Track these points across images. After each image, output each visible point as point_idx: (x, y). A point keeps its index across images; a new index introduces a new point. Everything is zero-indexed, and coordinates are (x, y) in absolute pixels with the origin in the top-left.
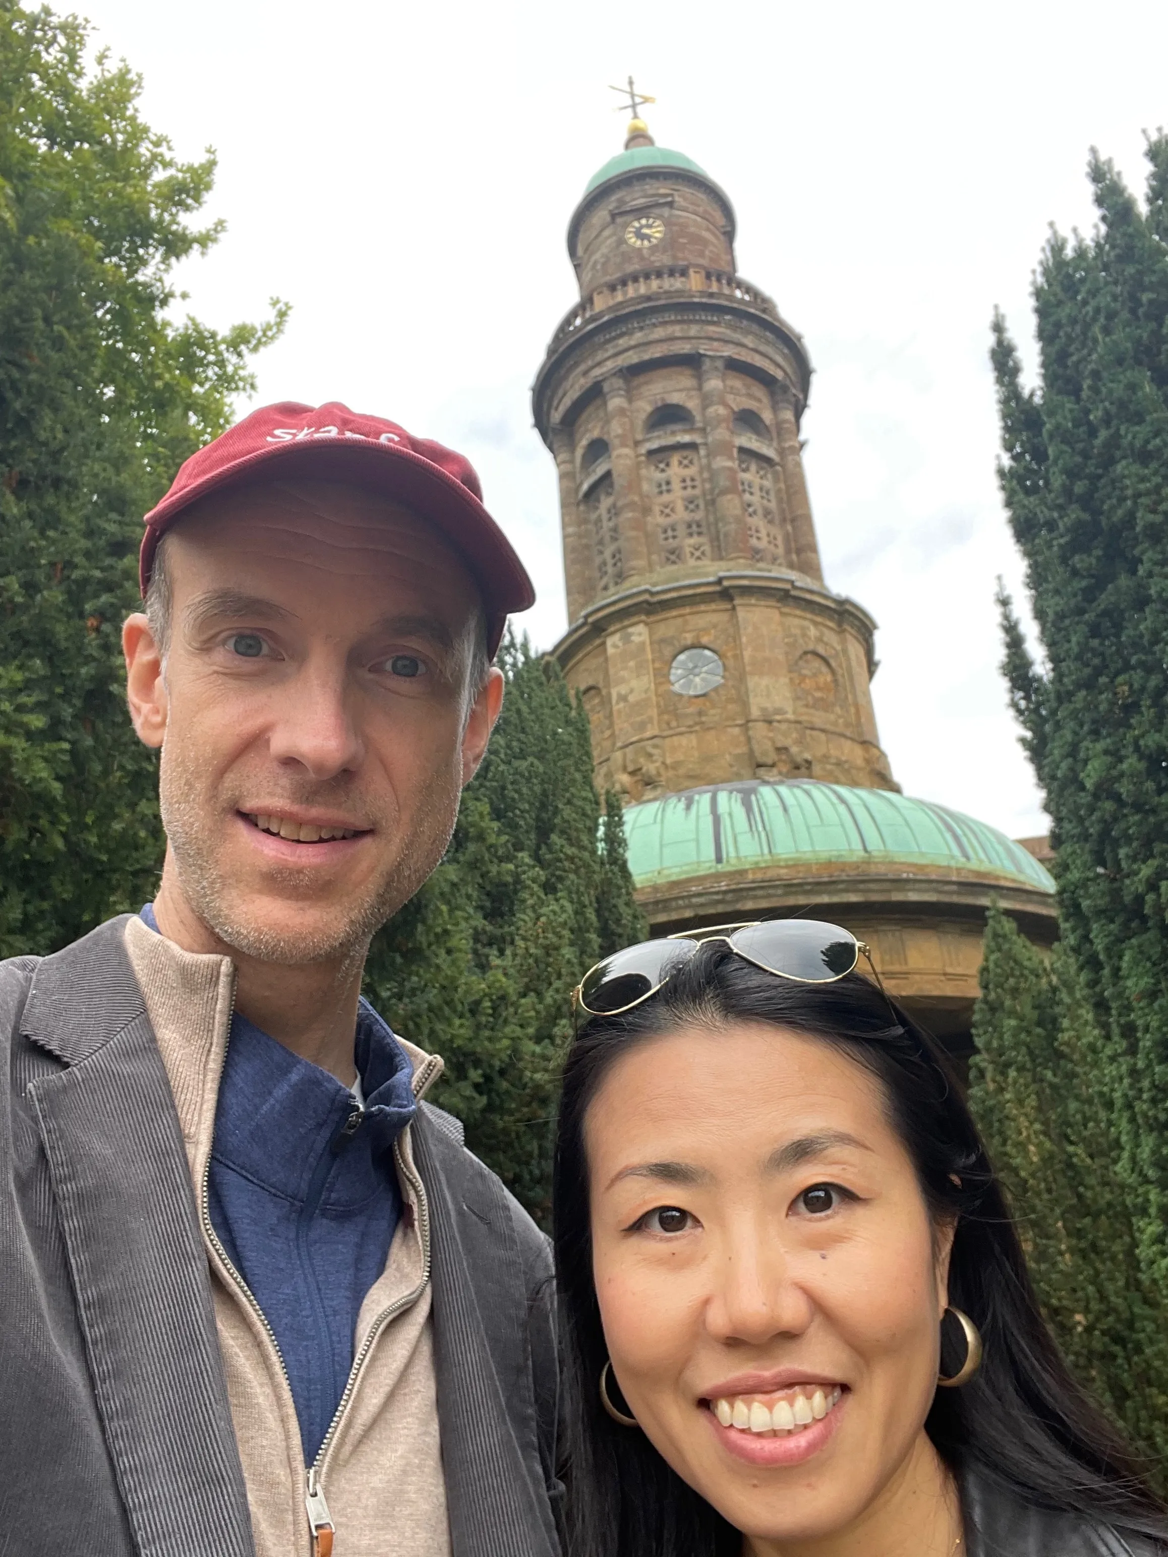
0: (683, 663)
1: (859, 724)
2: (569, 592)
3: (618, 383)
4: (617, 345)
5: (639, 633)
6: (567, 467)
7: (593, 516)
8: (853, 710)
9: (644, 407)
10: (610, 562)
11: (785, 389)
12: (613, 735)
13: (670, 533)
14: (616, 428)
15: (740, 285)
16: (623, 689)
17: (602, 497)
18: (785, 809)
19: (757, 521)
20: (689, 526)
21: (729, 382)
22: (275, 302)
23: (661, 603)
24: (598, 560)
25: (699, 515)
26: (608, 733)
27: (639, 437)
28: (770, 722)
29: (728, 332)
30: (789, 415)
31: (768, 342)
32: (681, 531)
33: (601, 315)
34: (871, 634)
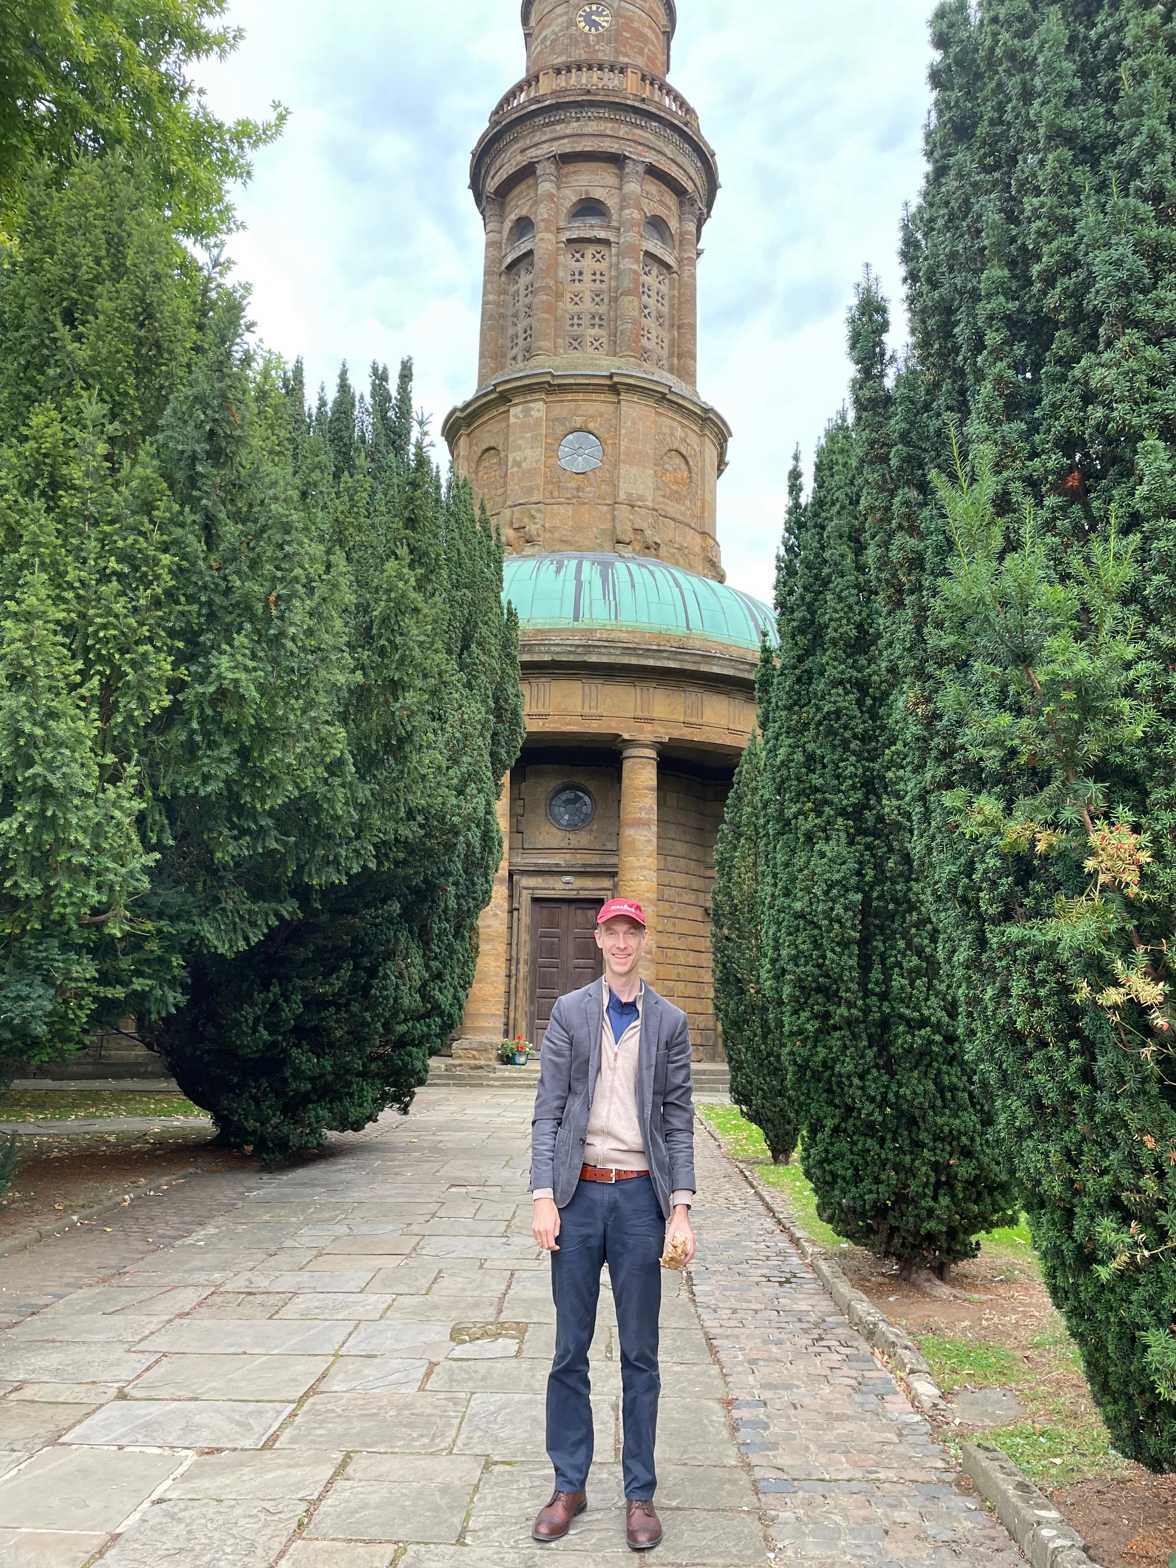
0: (571, 442)
1: (702, 517)
2: (482, 356)
3: (551, 168)
4: (555, 131)
5: (538, 408)
6: (495, 236)
7: (512, 289)
8: (699, 504)
9: (570, 197)
10: (522, 336)
11: (693, 202)
12: (505, 493)
13: (576, 321)
14: (542, 213)
15: (670, 91)
16: (519, 456)
17: (522, 273)
18: (633, 586)
19: (650, 323)
20: (593, 317)
21: (646, 187)
22: (276, 105)
23: (559, 385)
24: (511, 331)
25: (603, 309)
26: (500, 491)
27: (562, 224)
28: (633, 506)
29: (652, 138)
30: (692, 227)
31: (685, 154)
32: (586, 321)
33: (544, 97)
34: (726, 441)
